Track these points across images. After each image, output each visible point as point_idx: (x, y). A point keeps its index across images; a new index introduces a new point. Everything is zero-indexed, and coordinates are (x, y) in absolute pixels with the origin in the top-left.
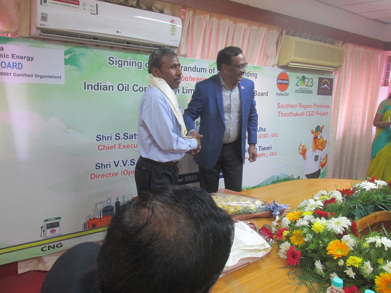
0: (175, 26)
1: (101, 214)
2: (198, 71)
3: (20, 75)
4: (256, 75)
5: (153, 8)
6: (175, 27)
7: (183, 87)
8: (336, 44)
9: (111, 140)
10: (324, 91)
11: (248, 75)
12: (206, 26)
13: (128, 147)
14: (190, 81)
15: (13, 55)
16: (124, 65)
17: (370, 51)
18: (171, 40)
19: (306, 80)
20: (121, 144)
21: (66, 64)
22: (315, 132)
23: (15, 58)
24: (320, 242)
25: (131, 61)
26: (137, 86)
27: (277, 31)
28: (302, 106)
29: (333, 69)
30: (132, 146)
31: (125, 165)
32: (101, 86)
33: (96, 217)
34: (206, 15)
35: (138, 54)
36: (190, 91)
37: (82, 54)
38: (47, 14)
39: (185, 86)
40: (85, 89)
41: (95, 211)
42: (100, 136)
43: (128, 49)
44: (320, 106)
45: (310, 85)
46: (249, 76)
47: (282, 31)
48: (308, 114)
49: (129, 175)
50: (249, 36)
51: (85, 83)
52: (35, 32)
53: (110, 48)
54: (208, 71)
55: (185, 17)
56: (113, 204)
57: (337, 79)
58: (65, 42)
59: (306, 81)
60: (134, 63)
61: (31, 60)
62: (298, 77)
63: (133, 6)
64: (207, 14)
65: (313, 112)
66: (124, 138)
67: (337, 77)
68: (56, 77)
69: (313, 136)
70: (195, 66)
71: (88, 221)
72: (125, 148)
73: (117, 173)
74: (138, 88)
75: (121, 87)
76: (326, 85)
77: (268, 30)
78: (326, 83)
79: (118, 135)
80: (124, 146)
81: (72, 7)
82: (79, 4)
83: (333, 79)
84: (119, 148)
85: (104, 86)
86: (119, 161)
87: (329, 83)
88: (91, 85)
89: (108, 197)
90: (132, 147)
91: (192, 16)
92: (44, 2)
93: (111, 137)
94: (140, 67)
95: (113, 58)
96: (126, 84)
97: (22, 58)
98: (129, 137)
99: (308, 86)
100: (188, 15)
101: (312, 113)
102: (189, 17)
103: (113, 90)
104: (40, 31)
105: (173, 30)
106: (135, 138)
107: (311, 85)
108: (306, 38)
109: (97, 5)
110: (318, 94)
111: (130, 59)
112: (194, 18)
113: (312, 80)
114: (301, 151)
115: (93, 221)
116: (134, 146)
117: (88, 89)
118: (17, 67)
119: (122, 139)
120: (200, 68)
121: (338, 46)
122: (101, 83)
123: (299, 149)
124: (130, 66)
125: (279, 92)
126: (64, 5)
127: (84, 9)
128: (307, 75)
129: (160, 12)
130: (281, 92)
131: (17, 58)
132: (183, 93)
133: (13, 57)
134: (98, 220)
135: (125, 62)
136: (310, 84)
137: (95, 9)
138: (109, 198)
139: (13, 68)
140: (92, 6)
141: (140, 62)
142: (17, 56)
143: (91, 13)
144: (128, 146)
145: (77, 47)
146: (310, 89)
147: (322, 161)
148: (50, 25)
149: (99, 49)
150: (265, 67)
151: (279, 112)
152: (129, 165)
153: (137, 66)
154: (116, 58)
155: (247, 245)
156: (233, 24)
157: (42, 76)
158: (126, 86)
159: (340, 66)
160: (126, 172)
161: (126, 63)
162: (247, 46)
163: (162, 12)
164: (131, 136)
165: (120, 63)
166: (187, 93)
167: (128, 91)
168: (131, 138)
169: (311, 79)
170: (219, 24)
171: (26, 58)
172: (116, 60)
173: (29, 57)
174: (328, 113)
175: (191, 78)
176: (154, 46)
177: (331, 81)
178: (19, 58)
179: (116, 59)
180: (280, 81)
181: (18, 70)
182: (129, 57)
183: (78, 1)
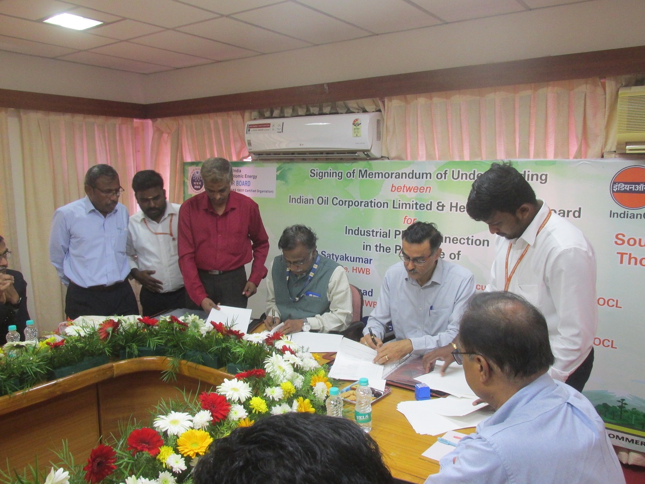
2: (417, 176)
3: (249, 190)
4: (544, 177)
6: (358, 127)
7: (394, 201)
14: (403, 191)
16: (325, 176)
21: (277, 179)
26: (337, 199)
32: (303, 199)
36: (404, 205)
37: (290, 169)
39: (397, 199)
40: (290, 202)
43: (331, 159)
51: (290, 196)
54: (434, 176)
58: (280, 160)
60: (335, 174)
61: (255, 178)
68: (270, 192)
70: (413, 171)
74: (338, 202)
75: (320, 200)
81: (265, 130)
82: (270, 127)
85: (305, 199)
88: (295, 199)
92: (249, 131)
94: (340, 178)
95: (314, 171)
96: (325, 197)
97: (250, 177)
103: (313, 203)
105: (356, 130)
109: (283, 123)
111: (331, 170)
117: (292, 202)
118: (248, 185)
120: (420, 174)
122: (303, 196)
124: (330, 177)
125: (620, 210)
126: (260, 130)
127: (273, 130)
130: (626, 210)
132: (394, 207)
135: (325, 173)
137: (281, 126)
139: (245, 185)
141: (341, 171)
143: (278, 132)
145: (286, 163)
148: (254, 148)
149: (303, 163)
151: (622, 254)
153: (337, 177)
154: (317, 170)
157: (261, 191)
158: (325, 199)
161: (326, 174)
165: (321, 174)
166: (399, 208)
167: (327, 204)
172: (317, 172)
173: (254, 176)
175: (405, 188)
180: (623, 185)
181: (248, 187)
182: (330, 167)
183: (270, 124)
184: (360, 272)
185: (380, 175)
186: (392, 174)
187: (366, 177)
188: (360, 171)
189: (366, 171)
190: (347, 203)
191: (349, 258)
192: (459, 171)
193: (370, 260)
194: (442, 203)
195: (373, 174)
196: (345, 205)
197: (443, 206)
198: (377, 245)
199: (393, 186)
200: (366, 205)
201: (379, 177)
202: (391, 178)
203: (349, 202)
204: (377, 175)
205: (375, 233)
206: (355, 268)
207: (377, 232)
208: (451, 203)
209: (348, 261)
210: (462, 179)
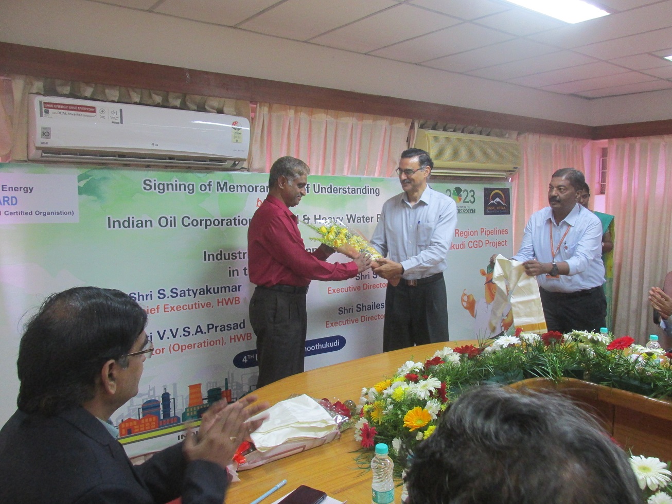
0: (239, 129)
1: (140, 413)
3: (14, 213)
4: (377, 191)
5: (206, 107)
6: (239, 131)
8: (507, 136)
9: (151, 299)
10: (496, 208)
11: (364, 192)
12: (289, 126)
13: (179, 309)
15: (4, 187)
16: (168, 189)
17: (568, 142)
18: (234, 150)
19: (462, 193)
20: (168, 305)
21: (80, 193)
22: (486, 272)
23: (6, 191)
24: (399, 412)
25: (178, 183)
26: (189, 218)
27: (406, 124)
28: (459, 233)
29: (504, 174)
30: (185, 307)
31: (174, 337)
32: (133, 221)
33: (132, 418)
34: (288, 110)
35: (187, 172)
37: (105, 178)
38: (50, 128)
40: (109, 227)
41: (130, 408)
42: (135, 294)
43: (172, 167)
44: (492, 232)
45: (470, 200)
46: (366, 193)
47: (413, 125)
48: (471, 244)
49: (182, 352)
50: (361, 134)
51: (109, 218)
52: (34, 154)
53: (146, 167)
55: (255, 116)
56: (158, 396)
57: (516, 190)
58: (79, 164)
59: (464, 195)
60: (182, 187)
61: (29, 191)
62: (448, 190)
63: (176, 106)
64: (290, 109)
65: (480, 242)
66: (172, 296)
67: (516, 186)
68: (66, 213)
69: (484, 279)
71: (120, 425)
72: (174, 311)
73: (163, 349)
74: (190, 222)
75: (163, 222)
76: (498, 200)
77: (391, 124)
78: (497, 195)
79: (161, 292)
80: (172, 308)
81: (85, 116)
82: (94, 112)
83: (508, 190)
84: (165, 311)
85: (137, 221)
86: (165, 331)
87: (503, 196)
88: (119, 222)
89: (149, 386)
90: (185, 309)
91: (267, 113)
92: (45, 112)
93: (151, 295)
94: (191, 192)
95: (150, 181)
96: (171, 217)
97: (16, 189)
98: (179, 293)
99: (468, 202)
100: (260, 112)
101: (478, 243)
102: (262, 115)
103: (151, 226)
104: (40, 151)
105: (237, 135)
106: (189, 295)
107: (472, 200)
108: (454, 131)
109: (121, 110)
110: (486, 213)
111: (176, 181)
112: (271, 116)
113: (472, 192)
114: (465, 304)
115: (127, 424)
116: (187, 307)
117: (114, 227)
118: (10, 203)
119: (168, 297)
121: (510, 139)
122: (133, 218)
123: (463, 300)
124: (176, 190)
126: (74, 114)
127: (103, 117)
128: (463, 186)
129: (218, 112)
131: (9, 190)
133: (4, 189)
134: (135, 423)
135: (168, 185)
136: (470, 198)
137: (119, 115)
138: (151, 388)
139: (4, 204)
140: (115, 113)
141: (192, 183)
142: (9, 188)
143: (113, 122)
144: (179, 307)
145: (96, 169)
146: (472, 206)
147: (506, 318)
148: (55, 142)
149: (130, 170)
150: (392, 178)
152: (181, 336)
153: (187, 190)
154: (155, 180)
155: (300, 421)
156: (332, 119)
157: (45, 213)
158: (171, 219)
159: (516, 168)
160: (176, 346)
161: (170, 186)
162: (360, 150)
163: (220, 111)
164: (183, 292)
165: (161, 187)
167: (175, 226)
168: (183, 295)
169: (470, 192)
170: (310, 121)
171: (22, 189)
172: (155, 184)
173: (27, 188)
174: (506, 241)
176: (210, 160)
177: (506, 192)
178: (12, 190)
179: (155, 182)
181: (11, 206)
182: (174, 177)
183: (94, 108)
184: (227, 304)
185: (243, 188)
186: (256, 187)
187: (226, 191)
188: (218, 183)
189: (226, 183)
190: (203, 223)
191: (212, 291)
192: (319, 185)
193: (239, 286)
194: (308, 216)
195: (234, 188)
196: (201, 225)
197: (308, 219)
198: (245, 268)
199: (258, 201)
200: (229, 224)
201: (241, 191)
202: (256, 191)
203: (206, 221)
204: (239, 188)
205: (242, 255)
206: (220, 300)
207: (244, 254)
208: (315, 216)
209: (211, 293)
210: (322, 192)
